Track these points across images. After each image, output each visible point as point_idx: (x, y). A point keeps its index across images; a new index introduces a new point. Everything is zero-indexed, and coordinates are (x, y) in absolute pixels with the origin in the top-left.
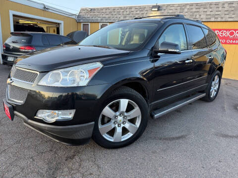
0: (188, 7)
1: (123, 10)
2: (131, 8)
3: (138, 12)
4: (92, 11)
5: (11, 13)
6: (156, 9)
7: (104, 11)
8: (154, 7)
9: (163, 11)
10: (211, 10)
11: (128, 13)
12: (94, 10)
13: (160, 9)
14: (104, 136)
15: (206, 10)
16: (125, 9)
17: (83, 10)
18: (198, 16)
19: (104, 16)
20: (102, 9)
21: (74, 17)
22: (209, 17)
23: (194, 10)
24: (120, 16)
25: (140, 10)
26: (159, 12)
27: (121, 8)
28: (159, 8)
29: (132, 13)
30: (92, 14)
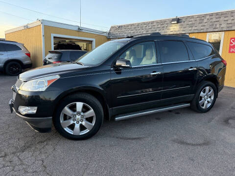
0: (208, 17)
1: (145, 25)
2: (152, 22)
3: (159, 26)
4: (120, 28)
5: (53, 35)
6: (176, 22)
7: (130, 27)
8: (173, 20)
9: (182, 23)
10: (232, 18)
11: (150, 27)
12: (122, 26)
13: (180, 21)
14: (65, 129)
15: (226, 19)
16: (148, 23)
17: (112, 27)
18: (218, 26)
19: (129, 32)
20: (128, 26)
21: (105, 34)
22: (230, 25)
23: (214, 20)
24: (143, 31)
25: (161, 24)
26: (179, 24)
27: (144, 23)
28: (178, 21)
29: (153, 27)
30: (119, 30)
